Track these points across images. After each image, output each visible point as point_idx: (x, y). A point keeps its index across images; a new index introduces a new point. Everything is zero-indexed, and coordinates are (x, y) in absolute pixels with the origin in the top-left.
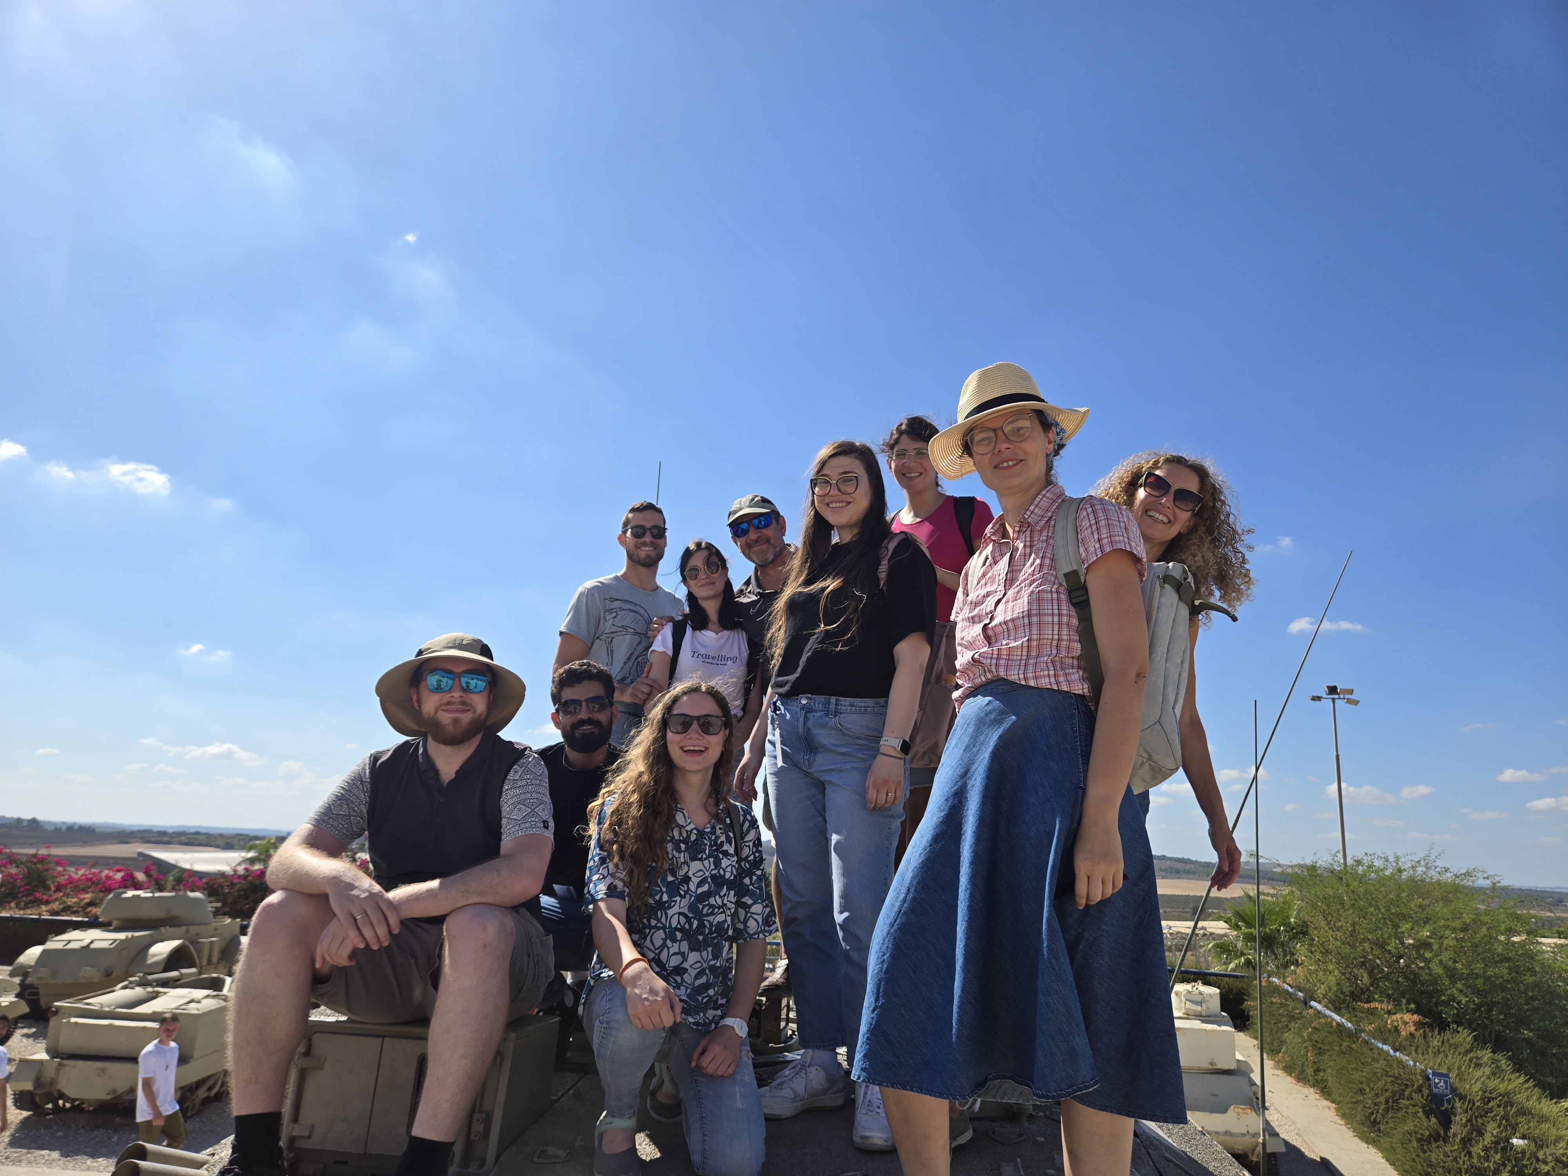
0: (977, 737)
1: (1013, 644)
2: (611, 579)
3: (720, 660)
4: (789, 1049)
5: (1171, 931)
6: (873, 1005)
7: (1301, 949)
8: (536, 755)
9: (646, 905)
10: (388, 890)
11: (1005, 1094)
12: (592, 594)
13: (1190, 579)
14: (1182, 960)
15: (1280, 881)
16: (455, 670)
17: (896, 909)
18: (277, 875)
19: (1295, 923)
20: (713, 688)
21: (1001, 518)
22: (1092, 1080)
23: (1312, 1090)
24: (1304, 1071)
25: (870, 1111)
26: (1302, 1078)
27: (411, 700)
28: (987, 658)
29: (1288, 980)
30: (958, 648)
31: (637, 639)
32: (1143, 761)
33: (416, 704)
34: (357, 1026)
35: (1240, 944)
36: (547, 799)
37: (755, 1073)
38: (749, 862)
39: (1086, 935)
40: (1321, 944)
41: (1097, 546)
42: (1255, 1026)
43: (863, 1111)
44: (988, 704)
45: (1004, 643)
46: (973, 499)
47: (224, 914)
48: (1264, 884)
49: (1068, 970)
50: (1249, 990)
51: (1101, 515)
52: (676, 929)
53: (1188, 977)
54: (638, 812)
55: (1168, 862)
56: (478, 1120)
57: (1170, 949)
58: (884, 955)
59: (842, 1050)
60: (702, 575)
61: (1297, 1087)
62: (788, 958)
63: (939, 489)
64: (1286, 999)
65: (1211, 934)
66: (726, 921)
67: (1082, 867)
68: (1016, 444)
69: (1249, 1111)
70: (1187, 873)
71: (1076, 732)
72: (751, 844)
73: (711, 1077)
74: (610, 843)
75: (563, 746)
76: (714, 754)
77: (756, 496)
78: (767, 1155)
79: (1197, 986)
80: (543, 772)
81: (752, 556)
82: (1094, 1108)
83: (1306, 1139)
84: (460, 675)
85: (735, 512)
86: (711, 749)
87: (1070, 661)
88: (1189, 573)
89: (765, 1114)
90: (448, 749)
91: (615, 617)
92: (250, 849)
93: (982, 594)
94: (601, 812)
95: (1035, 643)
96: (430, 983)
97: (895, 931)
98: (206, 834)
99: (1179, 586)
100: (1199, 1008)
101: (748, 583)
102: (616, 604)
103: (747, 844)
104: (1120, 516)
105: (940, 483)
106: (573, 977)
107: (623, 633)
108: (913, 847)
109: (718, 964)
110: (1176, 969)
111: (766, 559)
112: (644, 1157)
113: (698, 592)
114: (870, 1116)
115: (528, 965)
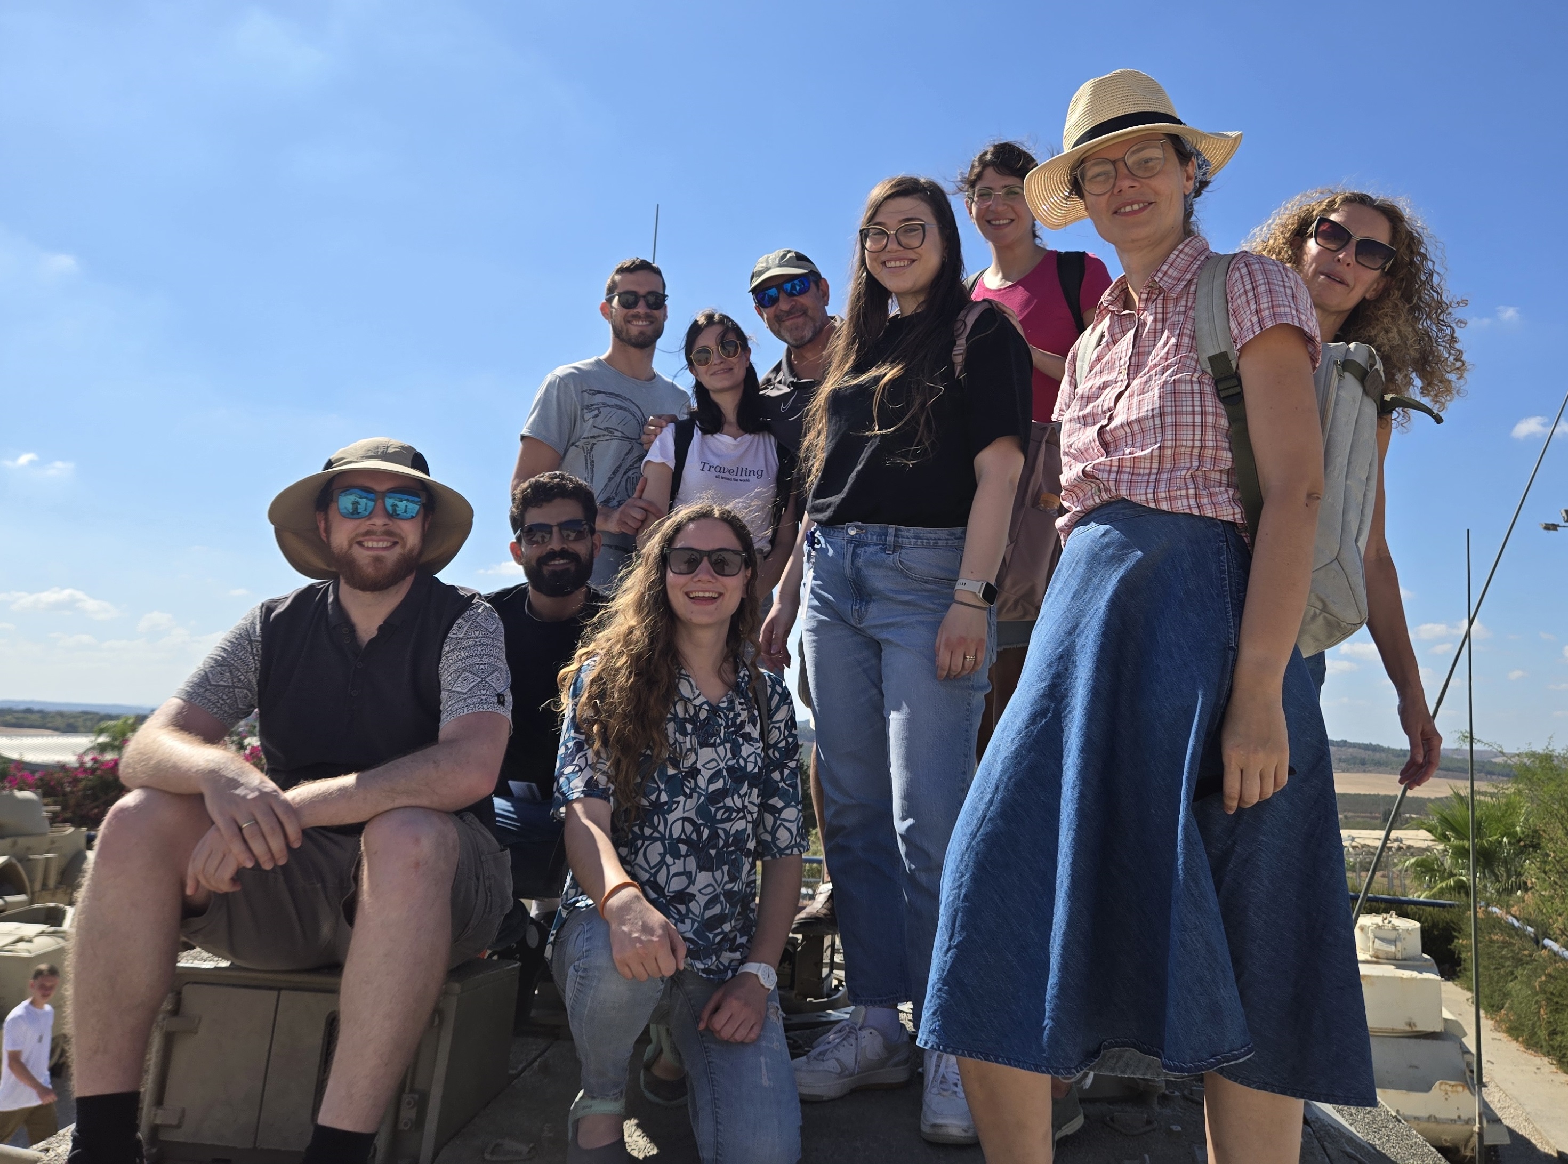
0: (1090, 579)
1: (1139, 453)
2: (591, 364)
3: (739, 474)
4: (834, 1006)
5: (1354, 844)
6: (947, 945)
7: (1530, 868)
8: (488, 605)
9: (638, 808)
10: (285, 788)
11: (1127, 1065)
12: (566, 385)
13: (1379, 366)
14: (1369, 884)
15: (1503, 776)
16: (377, 488)
17: (979, 814)
18: (135, 769)
19: (1523, 833)
20: (729, 512)
21: (1123, 280)
22: (1243, 1047)
23: (1546, 1060)
24: (1536, 1033)
25: (944, 1090)
26: (1532, 1044)
27: (318, 528)
28: (1103, 471)
29: (1514, 910)
30: (1064, 459)
31: (626, 446)
32: (1315, 613)
33: (323, 535)
34: (243, 974)
35: (1448, 862)
36: (503, 665)
37: (787, 1038)
38: (779, 750)
39: (1238, 849)
40: (1558, 862)
41: (1255, 319)
42: (1468, 973)
43: (935, 1090)
44: (1104, 535)
45: (1127, 451)
46: (1084, 254)
47: (65, 821)
48: (1480, 779)
49: (1212, 897)
50: (1461, 923)
51: (1260, 278)
52: (679, 840)
53: (1376, 906)
54: (627, 681)
55: (1351, 750)
56: (409, 1103)
57: (1353, 869)
58: (962, 876)
59: (906, 1007)
60: (714, 359)
61: (1526, 1055)
62: (832, 881)
63: (1038, 241)
64: (1511, 936)
65: (1409, 847)
66: (745, 829)
67: (1233, 758)
68: (1143, 180)
69: (1460, 1089)
70: (1375, 764)
71: (1223, 572)
72: (782, 725)
73: (727, 1043)
74: (589, 722)
75: (526, 588)
76: (731, 602)
77: (789, 252)
78: (803, 1150)
79: (1389, 919)
80: (497, 627)
81: (783, 332)
82: (1249, 1085)
83: (1538, 1127)
84: (384, 494)
85: (760, 273)
86: (727, 595)
87: (1217, 476)
88: (1377, 357)
89: (800, 1094)
90: (367, 597)
91: (597, 416)
92: (100, 732)
93: (1097, 385)
94: (577, 680)
95: (1169, 452)
96: (342, 915)
97: (978, 844)
98: (40, 712)
99: (1363, 375)
100: (1393, 949)
101: (777, 369)
102: (599, 398)
103: (777, 725)
104: (1286, 279)
105: (1038, 233)
106: (539, 908)
107: (608, 438)
108: (1003, 731)
109: (736, 889)
110: (1361, 895)
111: (802, 338)
112: (635, 1154)
113: (710, 383)
114: (944, 1096)
115: (477, 892)
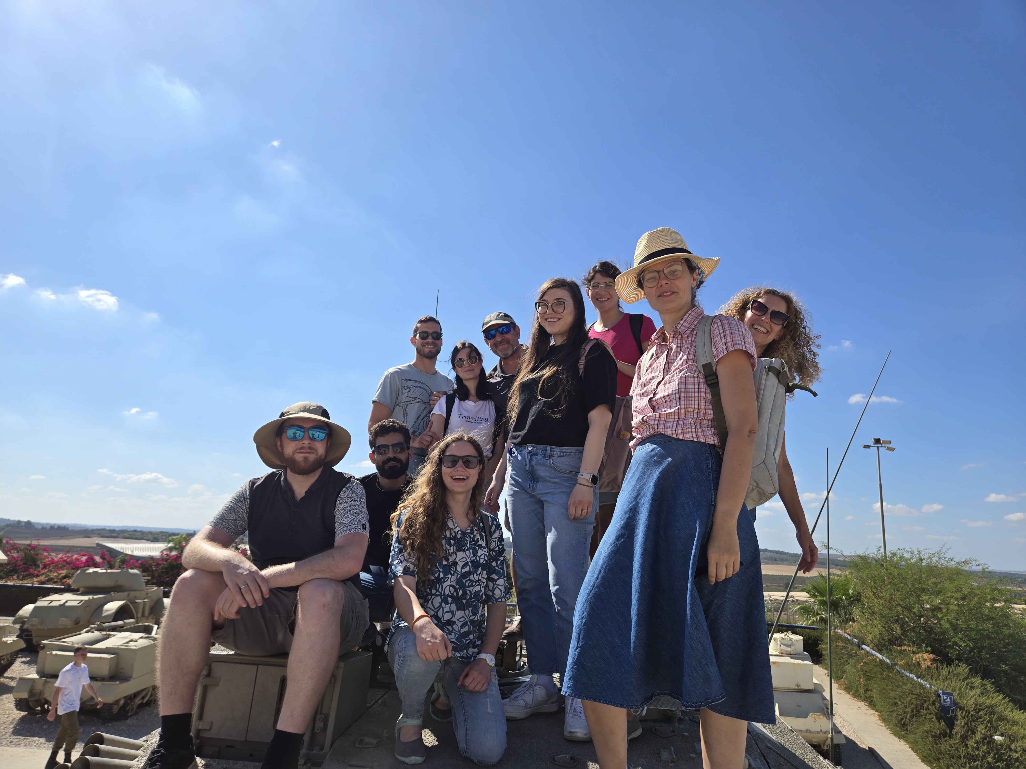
0: (645, 472)
1: (669, 411)
2: (406, 367)
3: (477, 420)
4: (522, 674)
5: (771, 599)
6: (576, 646)
7: (856, 611)
8: (358, 482)
9: (429, 580)
10: (261, 569)
11: (663, 703)
12: (394, 377)
13: (786, 369)
14: (779, 618)
15: (843, 566)
16: (305, 426)
17: (592, 584)
18: (189, 559)
19: (852, 594)
20: (472, 438)
21: (662, 328)
22: (720, 696)
23: (863, 703)
24: (858, 690)
25: (575, 715)
26: (856, 695)
27: (277, 445)
28: (652, 420)
29: (848, 631)
30: (634, 414)
31: (423, 406)
32: (753, 488)
33: (279, 448)
34: (241, 657)
35: (816, 607)
36: (365, 510)
37: (500, 690)
38: (495, 551)
39: (716, 601)
40: (869, 608)
41: (724, 347)
42: (826, 661)
43: (571, 715)
44: (652, 451)
45: (663, 410)
46: (642, 316)
47: (153, 584)
48: (832, 568)
49: (705, 623)
50: (822, 637)
51: (727, 327)
52: (448, 596)
53: (782, 628)
54: (423, 519)
55: (769, 554)
56: (320, 720)
57: (770, 611)
58: (583, 613)
59: (556, 675)
60: (466, 364)
61: (853, 701)
62: (521, 615)
63: (620, 309)
64: (847, 644)
65: (797, 600)
66: (481, 590)
67: (713, 557)
68: (672, 281)
69: (822, 717)
70: (781, 560)
71: (709, 469)
72: (497, 540)
73: (471, 692)
74: (405, 539)
75: (377, 475)
76: (473, 481)
77: (501, 313)
78: (508, 743)
79: (788, 635)
80: (362, 492)
81: (498, 351)
82: (720, 713)
83: (859, 735)
84: (309, 429)
85: (487, 323)
86: (471, 478)
87: (707, 422)
88: (785, 365)
89: (506, 716)
90: (300, 478)
91: (409, 391)
92: (169, 542)
93: (649, 378)
94: (399, 519)
95: (683, 411)
96: (288, 629)
97: (591, 598)
98: (141, 531)
99: (778, 374)
100: (789, 649)
101: (495, 370)
102: (410, 383)
103: (494, 540)
104: (740, 327)
105: (620, 305)
106: (381, 627)
107: (414, 402)
108: (604, 544)
109: (476, 619)
110: (775, 624)
111: (507, 354)
112: (427, 744)
113: (463, 376)
114: (575, 718)
115: (352, 619)
